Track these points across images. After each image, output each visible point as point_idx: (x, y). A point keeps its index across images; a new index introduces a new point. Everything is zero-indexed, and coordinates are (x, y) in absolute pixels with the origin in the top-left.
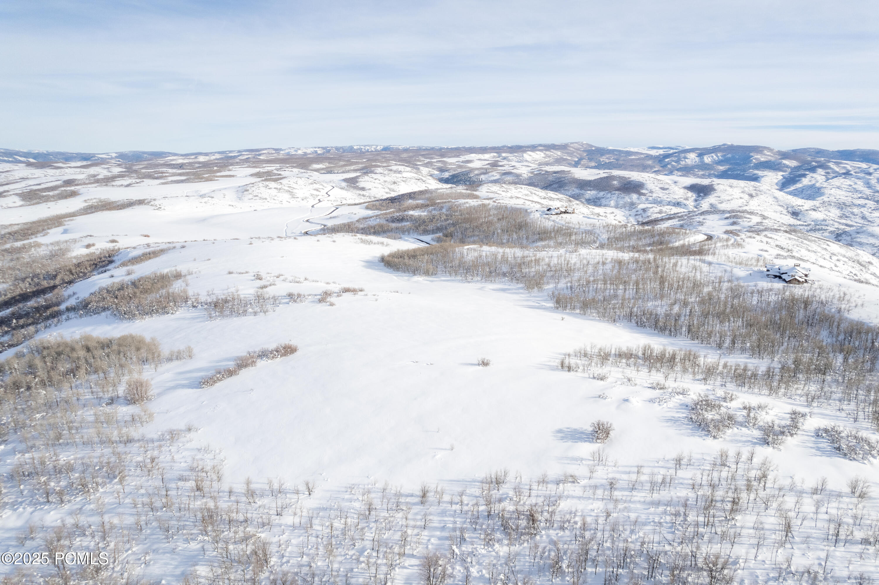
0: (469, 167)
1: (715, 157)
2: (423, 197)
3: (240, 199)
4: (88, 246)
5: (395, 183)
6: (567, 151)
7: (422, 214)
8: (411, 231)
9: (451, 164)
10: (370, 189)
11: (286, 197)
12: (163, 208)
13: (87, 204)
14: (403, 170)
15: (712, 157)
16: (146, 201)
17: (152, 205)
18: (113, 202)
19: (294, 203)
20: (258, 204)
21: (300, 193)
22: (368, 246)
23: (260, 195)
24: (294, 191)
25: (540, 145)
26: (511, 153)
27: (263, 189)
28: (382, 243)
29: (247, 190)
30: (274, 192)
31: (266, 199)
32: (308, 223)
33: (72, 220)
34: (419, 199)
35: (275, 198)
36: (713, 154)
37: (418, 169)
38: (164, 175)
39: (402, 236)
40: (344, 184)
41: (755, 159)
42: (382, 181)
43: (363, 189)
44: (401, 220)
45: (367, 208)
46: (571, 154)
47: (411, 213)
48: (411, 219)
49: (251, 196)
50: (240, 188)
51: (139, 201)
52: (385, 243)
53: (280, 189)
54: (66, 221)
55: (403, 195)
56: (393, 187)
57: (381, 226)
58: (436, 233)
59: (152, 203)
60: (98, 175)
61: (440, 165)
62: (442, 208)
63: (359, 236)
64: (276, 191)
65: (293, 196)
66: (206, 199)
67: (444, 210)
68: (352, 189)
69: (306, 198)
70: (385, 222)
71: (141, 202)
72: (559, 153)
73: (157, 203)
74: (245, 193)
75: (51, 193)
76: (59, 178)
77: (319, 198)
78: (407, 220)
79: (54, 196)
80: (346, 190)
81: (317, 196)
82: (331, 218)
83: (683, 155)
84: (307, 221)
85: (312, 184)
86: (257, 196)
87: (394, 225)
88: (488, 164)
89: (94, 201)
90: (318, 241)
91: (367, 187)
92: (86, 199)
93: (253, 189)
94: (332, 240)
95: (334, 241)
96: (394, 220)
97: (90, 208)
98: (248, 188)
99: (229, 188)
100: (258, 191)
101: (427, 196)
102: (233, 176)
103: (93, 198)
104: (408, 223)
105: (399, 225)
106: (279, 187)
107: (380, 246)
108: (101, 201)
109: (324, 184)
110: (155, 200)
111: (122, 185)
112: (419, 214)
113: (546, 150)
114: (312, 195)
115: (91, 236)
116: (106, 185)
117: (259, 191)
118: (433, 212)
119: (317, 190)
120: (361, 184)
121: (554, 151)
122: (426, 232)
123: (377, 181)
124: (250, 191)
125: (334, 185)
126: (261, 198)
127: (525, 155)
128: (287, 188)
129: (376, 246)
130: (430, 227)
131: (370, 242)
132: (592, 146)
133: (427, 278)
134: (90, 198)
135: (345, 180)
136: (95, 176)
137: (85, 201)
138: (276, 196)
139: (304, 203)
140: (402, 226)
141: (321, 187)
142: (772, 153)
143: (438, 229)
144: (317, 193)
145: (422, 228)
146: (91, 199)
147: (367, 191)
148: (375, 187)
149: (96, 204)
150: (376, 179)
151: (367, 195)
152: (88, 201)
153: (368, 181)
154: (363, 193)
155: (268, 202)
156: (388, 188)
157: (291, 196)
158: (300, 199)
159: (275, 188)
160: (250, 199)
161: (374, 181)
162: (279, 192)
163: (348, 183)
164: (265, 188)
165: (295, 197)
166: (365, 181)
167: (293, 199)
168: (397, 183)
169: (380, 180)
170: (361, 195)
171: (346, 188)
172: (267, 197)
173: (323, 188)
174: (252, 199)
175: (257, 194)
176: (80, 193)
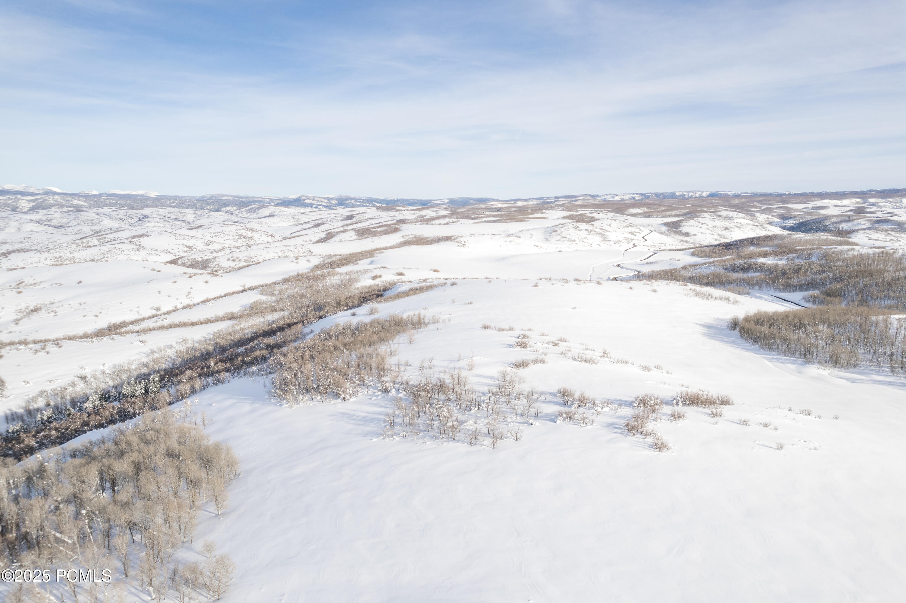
0: (822, 214)
2: (771, 243)
3: (547, 240)
4: (375, 278)
5: (726, 228)
7: (780, 263)
8: (764, 285)
9: (797, 210)
10: (695, 235)
11: (597, 239)
12: (467, 245)
13: (403, 240)
14: (735, 216)
16: (453, 238)
17: (457, 242)
18: (427, 238)
19: (604, 246)
20: (565, 246)
21: (612, 236)
22: (705, 301)
23: (568, 237)
24: (607, 233)
26: (882, 198)
27: (572, 231)
28: (728, 299)
29: (555, 231)
30: (584, 234)
31: (574, 241)
32: (618, 268)
33: (381, 253)
34: (765, 246)
35: (585, 240)
37: (754, 216)
38: (480, 216)
39: (751, 291)
40: (664, 229)
42: (710, 225)
43: (687, 234)
44: (748, 269)
45: (693, 254)
47: (761, 260)
48: (762, 268)
49: (558, 238)
50: (549, 229)
51: (447, 237)
52: (732, 299)
53: (591, 231)
54: (377, 253)
55: (742, 241)
56: (724, 233)
57: (718, 276)
58: (807, 290)
59: (458, 240)
60: (425, 216)
61: (781, 211)
62: (810, 255)
63: (691, 286)
64: (586, 232)
65: (604, 238)
66: (511, 238)
67: (814, 259)
68: (673, 235)
69: (619, 241)
70: (722, 272)
71: (448, 239)
73: (462, 239)
74: (553, 234)
75: (379, 230)
76: (394, 218)
77: (634, 242)
78: (756, 270)
79: (381, 231)
80: (667, 235)
81: (632, 240)
82: (647, 263)
84: (618, 266)
85: (627, 227)
86: (565, 237)
87: (735, 276)
88: (850, 211)
89: (410, 236)
90: (631, 288)
91: (692, 233)
92: (404, 235)
93: (562, 230)
94: (651, 288)
95: (654, 291)
96: (735, 269)
98: (557, 229)
99: (537, 228)
100: (566, 232)
101: (776, 242)
102: (545, 218)
103: (410, 233)
104: (758, 274)
105: (745, 276)
106: (590, 229)
107: (723, 303)
108: (415, 237)
109: (641, 228)
110: (461, 237)
111: (440, 224)
112: (775, 262)
114: (626, 239)
115: (384, 268)
116: (427, 224)
117: (568, 232)
118: (796, 261)
119: (632, 234)
120: (684, 229)
122: (788, 287)
123: (705, 226)
124: (559, 232)
125: (652, 229)
126: (569, 240)
128: (598, 230)
129: (718, 302)
130: (795, 281)
131: (709, 297)
133: (836, 371)
134: (407, 234)
135: (666, 224)
136: (423, 216)
137: (403, 236)
138: (585, 238)
139: (617, 247)
140: (748, 278)
141: (637, 230)
143: (809, 285)
144: (632, 237)
145: (782, 281)
146: (408, 235)
147: (692, 237)
148: (701, 233)
149: (411, 240)
150: (702, 224)
151: (691, 242)
152: (405, 237)
153: (693, 226)
154: (685, 238)
155: (576, 244)
156: (718, 234)
157: (602, 239)
158: (612, 243)
159: (585, 230)
160: (557, 241)
161: (701, 225)
162: (589, 234)
163: (669, 227)
164: (575, 229)
165: (607, 239)
166: (690, 226)
167: (604, 242)
168: (728, 229)
169: (708, 225)
170: (682, 240)
171: (666, 232)
172: (576, 239)
173: (640, 232)
174: (560, 240)
175: (565, 236)
176: (401, 229)
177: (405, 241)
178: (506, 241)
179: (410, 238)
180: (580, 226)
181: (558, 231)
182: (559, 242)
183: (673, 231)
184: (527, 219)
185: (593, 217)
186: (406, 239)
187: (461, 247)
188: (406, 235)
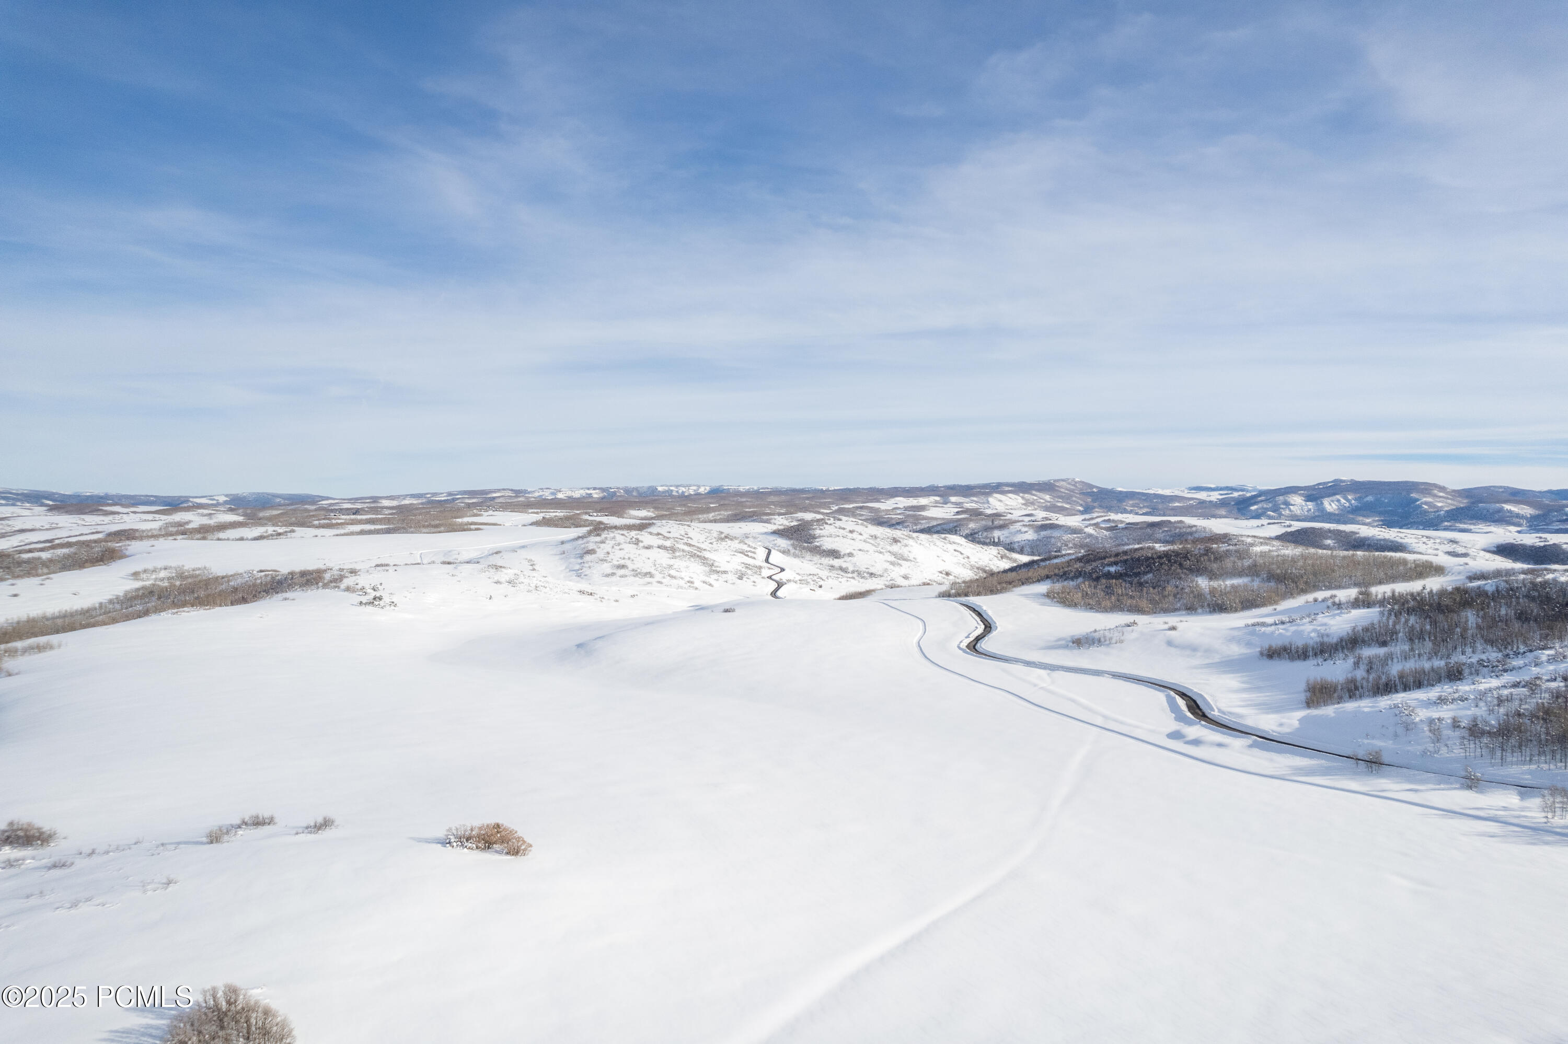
1: (1343, 501)
3: (579, 574)
5: (895, 540)
6: (1060, 494)
10: (850, 555)
11: (694, 569)
12: (387, 599)
13: (138, 584)
15: (1338, 501)
16: (327, 576)
17: (348, 589)
18: (218, 579)
21: (719, 561)
23: (629, 565)
24: (707, 554)
25: (1008, 485)
26: (965, 496)
27: (630, 549)
29: (591, 552)
30: (663, 558)
31: (650, 575)
35: (673, 572)
36: (1338, 497)
40: (783, 543)
41: (1426, 503)
43: (834, 554)
46: (1067, 499)
49: (607, 568)
50: (567, 547)
51: (303, 574)
53: (674, 549)
59: (346, 582)
64: (663, 553)
65: (711, 567)
68: (808, 556)
69: (742, 573)
71: (309, 579)
72: (1048, 497)
73: (363, 581)
74: (588, 558)
76: (100, 528)
77: (765, 573)
79: (51, 560)
80: (795, 556)
83: (1281, 498)
85: (723, 541)
86: (623, 567)
89: (163, 574)
91: (844, 550)
92: (139, 568)
93: (607, 547)
97: (142, 597)
98: (591, 546)
99: (533, 545)
100: (618, 554)
103: (160, 565)
106: (666, 544)
108: (181, 576)
109: (747, 542)
110: (353, 572)
113: (1024, 492)
117: (622, 554)
119: (745, 554)
120: (824, 544)
121: (1038, 493)
123: (855, 535)
124: (600, 554)
125: (763, 545)
126: (636, 573)
127: (990, 499)
128: (682, 547)
132: (1092, 486)
134: (150, 566)
135: (781, 533)
137: (136, 575)
138: (668, 566)
141: (745, 547)
142: (1447, 493)
144: (752, 561)
146: (154, 571)
147: (846, 558)
148: (860, 550)
149: (166, 584)
150: (851, 532)
151: (851, 569)
152: (144, 576)
153: (839, 536)
154: (837, 562)
155: (659, 582)
156: (889, 552)
157: (707, 569)
158: (731, 577)
159: (659, 547)
160: (607, 576)
161: (850, 535)
162: (675, 558)
163: (791, 539)
164: (635, 546)
165: (718, 569)
166: (831, 536)
167: (715, 576)
168: (900, 542)
169: (861, 534)
170: (832, 566)
171: (792, 551)
172: (652, 571)
173: (753, 550)
174: (613, 574)
175: (622, 562)
176: (128, 553)
177: (143, 588)
178: (498, 582)
179: (162, 580)
180: (641, 538)
181: (597, 550)
182: (613, 579)
183: (804, 548)
184: (473, 527)
185: (601, 523)
186: (148, 583)
187: (370, 609)
188: (145, 571)
